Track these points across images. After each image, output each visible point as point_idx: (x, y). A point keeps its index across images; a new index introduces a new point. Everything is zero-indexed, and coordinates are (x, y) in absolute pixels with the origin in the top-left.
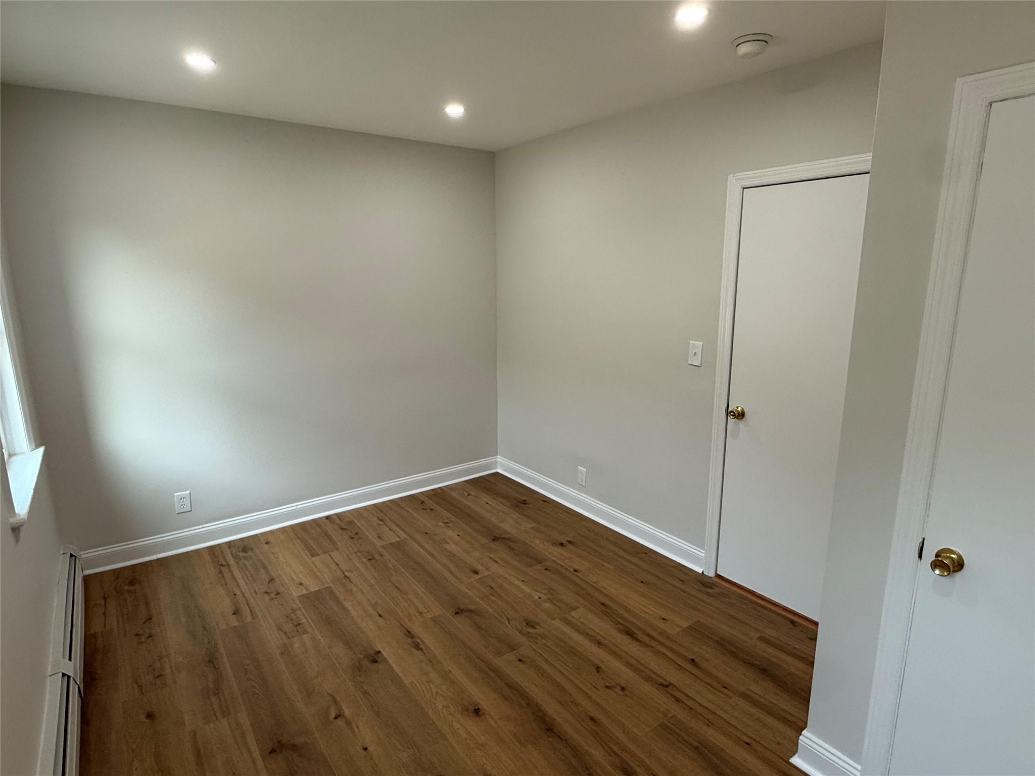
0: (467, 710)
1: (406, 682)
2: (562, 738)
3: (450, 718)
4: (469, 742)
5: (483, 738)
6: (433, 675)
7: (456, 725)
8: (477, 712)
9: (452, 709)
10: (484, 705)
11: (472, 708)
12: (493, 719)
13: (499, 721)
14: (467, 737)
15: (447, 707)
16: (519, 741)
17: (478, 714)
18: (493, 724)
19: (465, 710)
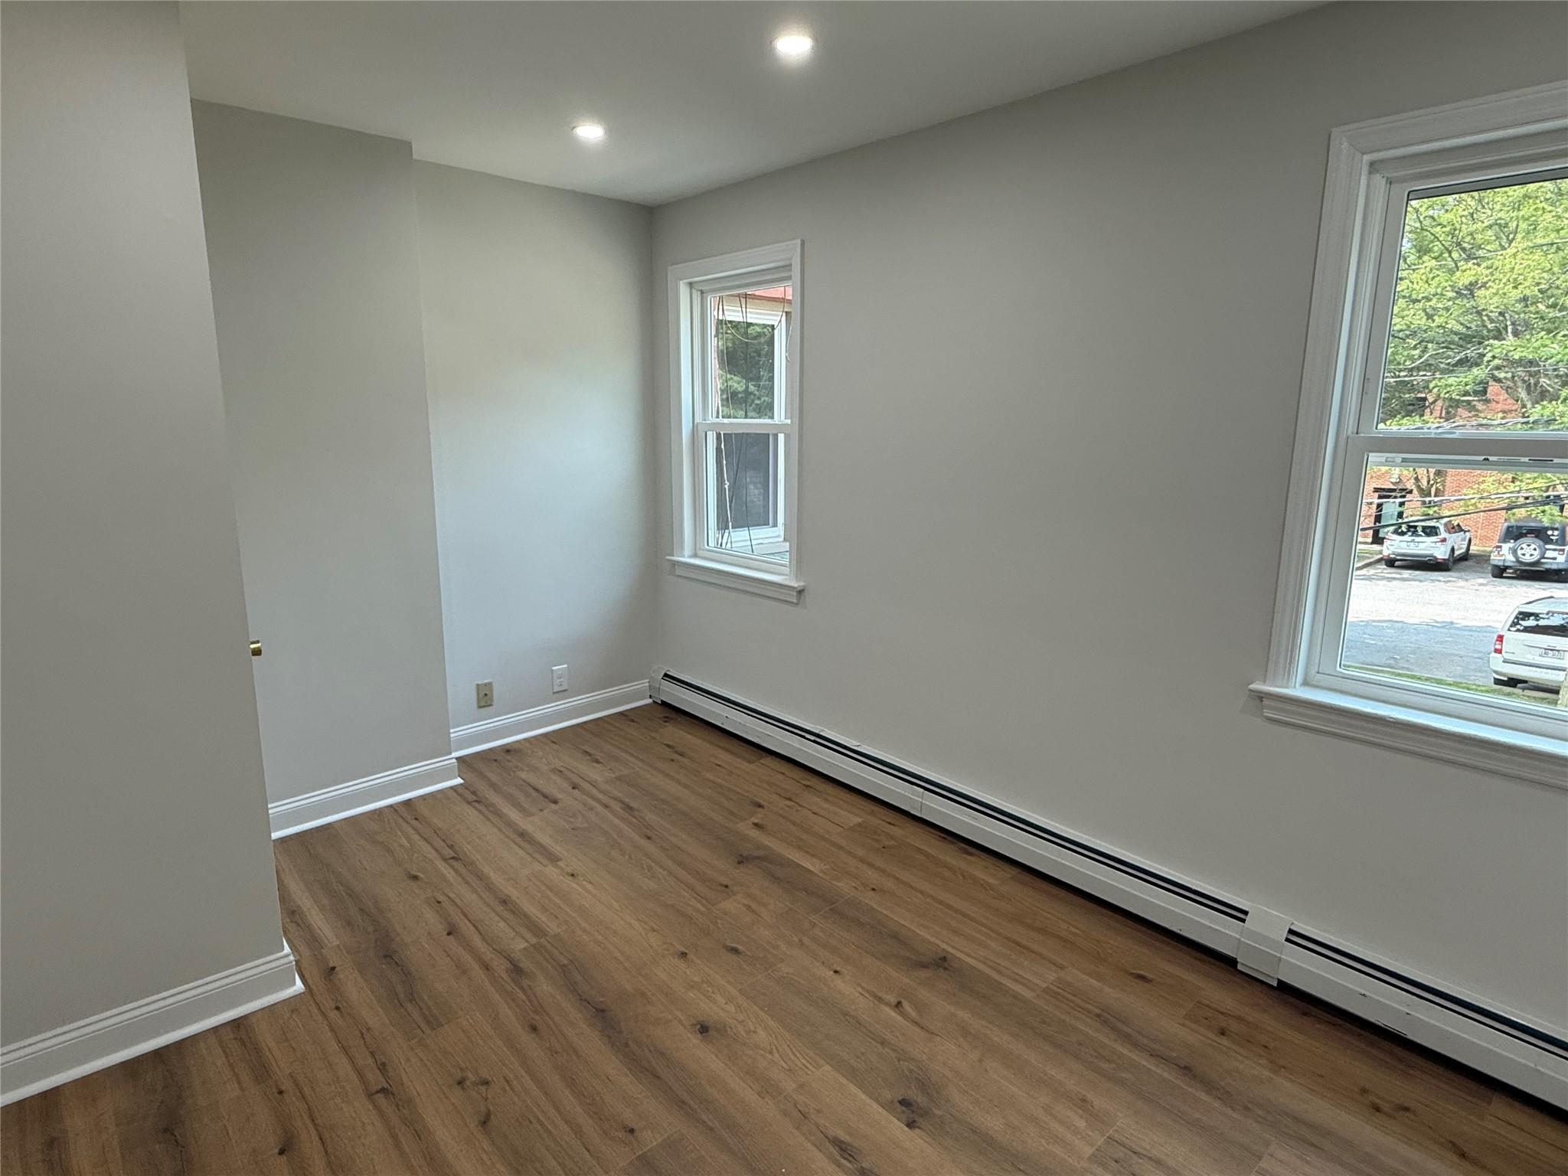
0: (718, 1030)
1: (827, 1068)
2: (584, 1001)
3: (741, 1017)
4: (710, 989)
5: (692, 995)
6: (789, 1085)
7: (731, 1008)
8: (704, 1029)
9: (740, 1028)
10: (695, 1040)
11: (712, 1032)
12: (680, 1021)
13: (670, 1017)
14: (713, 995)
15: (749, 1032)
16: (643, 994)
17: (702, 1026)
18: (678, 1014)
19: (722, 1030)
